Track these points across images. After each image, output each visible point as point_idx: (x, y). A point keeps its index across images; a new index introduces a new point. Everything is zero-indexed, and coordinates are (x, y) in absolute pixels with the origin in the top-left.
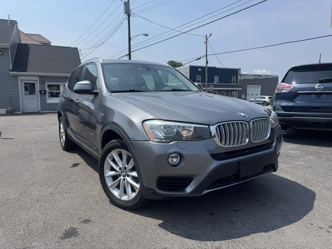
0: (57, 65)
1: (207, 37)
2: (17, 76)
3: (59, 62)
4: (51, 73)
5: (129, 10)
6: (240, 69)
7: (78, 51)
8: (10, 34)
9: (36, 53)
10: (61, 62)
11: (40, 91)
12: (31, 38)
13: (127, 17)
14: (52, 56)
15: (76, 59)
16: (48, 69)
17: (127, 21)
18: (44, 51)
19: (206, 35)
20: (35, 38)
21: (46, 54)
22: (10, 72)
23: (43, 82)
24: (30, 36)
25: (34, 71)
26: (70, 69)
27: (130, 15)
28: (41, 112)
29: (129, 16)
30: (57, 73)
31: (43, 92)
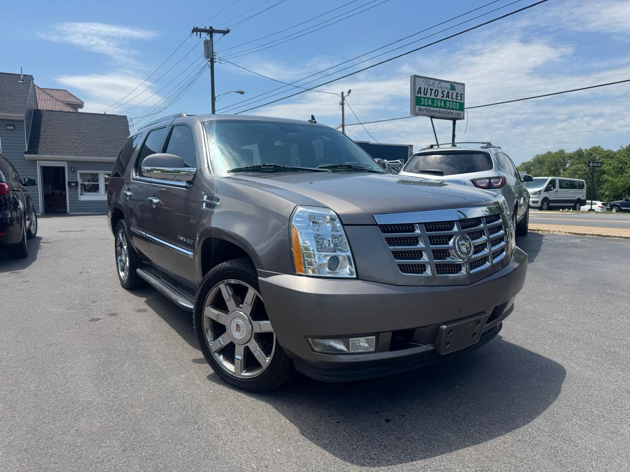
0: (95, 144)
1: (344, 95)
2: (34, 162)
3: (97, 139)
4: (86, 156)
5: (213, 53)
6: (411, 146)
7: (128, 121)
8: (24, 98)
9: (63, 125)
10: (101, 139)
11: (68, 182)
12: (50, 96)
13: (209, 63)
14: (87, 130)
15: (124, 134)
16: (81, 151)
17: (209, 70)
18: (74, 122)
19: (342, 93)
20: (58, 95)
21: (78, 127)
22: (25, 155)
23: (74, 168)
24: (49, 92)
25: (60, 153)
26: (114, 150)
27: (214, 60)
28: (70, 214)
29: (212, 61)
30: (94, 156)
31: (73, 184)
